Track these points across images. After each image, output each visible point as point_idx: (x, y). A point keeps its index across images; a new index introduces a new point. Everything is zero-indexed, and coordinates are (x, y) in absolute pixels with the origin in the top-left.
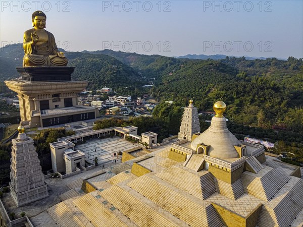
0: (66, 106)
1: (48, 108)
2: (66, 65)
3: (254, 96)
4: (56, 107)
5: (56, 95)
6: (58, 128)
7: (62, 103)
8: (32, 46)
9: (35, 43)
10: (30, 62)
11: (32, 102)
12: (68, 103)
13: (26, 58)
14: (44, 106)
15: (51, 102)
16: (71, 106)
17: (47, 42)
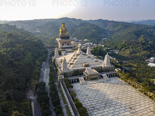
0: (68, 45)
1: (64, 45)
2: (68, 35)
3: (133, 46)
4: (66, 45)
5: (66, 42)
6: (64, 49)
7: (67, 44)
8: (61, 31)
9: (62, 31)
10: (61, 35)
11: (61, 44)
12: (68, 44)
13: (60, 34)
14: (63, 45)
15: (64, 44)
16: (69, 45)
17: (65, 30)
